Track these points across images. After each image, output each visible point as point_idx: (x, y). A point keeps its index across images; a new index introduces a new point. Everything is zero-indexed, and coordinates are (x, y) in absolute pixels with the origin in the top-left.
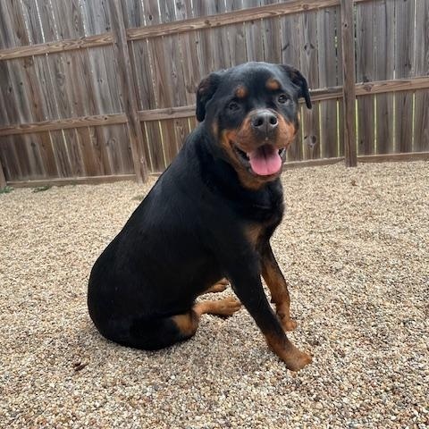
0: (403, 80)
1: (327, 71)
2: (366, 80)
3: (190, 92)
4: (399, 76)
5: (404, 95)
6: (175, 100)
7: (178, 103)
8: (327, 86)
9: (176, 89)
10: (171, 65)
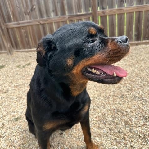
0: (120, 8)
1: (85, 4)
2: (103, 8)
3: (26, 14)
4: (118, 7)
5: (121, 16)
6: (20, 18)
7: (21, 19)
8: (86, 11)
9: (20, 13)
10: (16, 2)
